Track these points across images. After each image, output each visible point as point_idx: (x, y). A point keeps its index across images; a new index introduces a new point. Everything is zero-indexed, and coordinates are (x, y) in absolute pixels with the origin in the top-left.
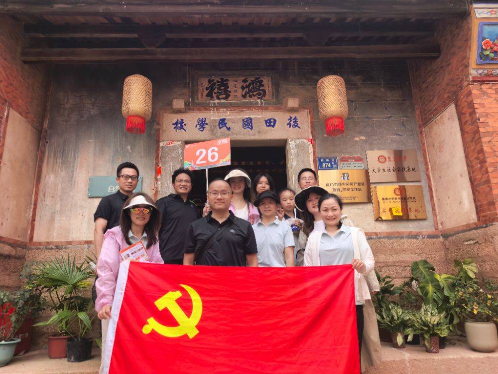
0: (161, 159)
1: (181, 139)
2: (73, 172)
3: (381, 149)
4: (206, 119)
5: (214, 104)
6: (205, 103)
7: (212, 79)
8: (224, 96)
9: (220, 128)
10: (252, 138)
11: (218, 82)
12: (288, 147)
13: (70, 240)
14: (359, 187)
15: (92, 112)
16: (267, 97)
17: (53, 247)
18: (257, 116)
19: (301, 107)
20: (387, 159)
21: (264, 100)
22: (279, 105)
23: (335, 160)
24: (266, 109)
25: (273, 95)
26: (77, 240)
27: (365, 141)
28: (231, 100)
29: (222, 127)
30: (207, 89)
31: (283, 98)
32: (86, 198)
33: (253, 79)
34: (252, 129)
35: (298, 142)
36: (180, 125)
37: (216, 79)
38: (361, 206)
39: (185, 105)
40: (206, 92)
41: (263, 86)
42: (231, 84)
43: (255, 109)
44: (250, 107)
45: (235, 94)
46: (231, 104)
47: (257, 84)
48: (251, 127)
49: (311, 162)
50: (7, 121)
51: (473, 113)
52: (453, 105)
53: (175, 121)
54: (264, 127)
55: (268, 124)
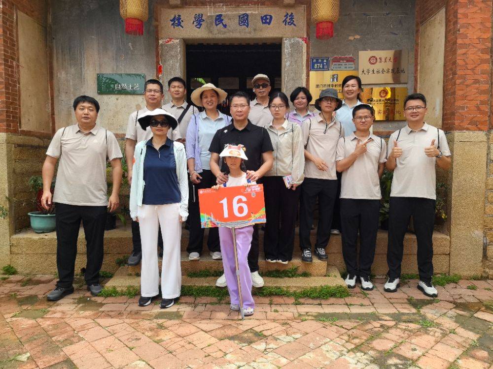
0: (161, 58)
1: (179, 37)
2: (81, 69)
3: (374, 50)
4: (202, 15)
10: (248, 36)
18: (254, 12)
19: (299, 2)
23: (327, 61)
24: (263, 4)
27: (360, 40)
32: (96, 94)
34: (247, 26)
35: (292, 41)
43: (252, 4)
44: (247, 1)
48: (248, 23)
49: (304, 63)
50: (17, 24)
51: (456, 23)
52: (444, 10)
53: (173, 17)
54: (260, 24)
55: (264, 21)
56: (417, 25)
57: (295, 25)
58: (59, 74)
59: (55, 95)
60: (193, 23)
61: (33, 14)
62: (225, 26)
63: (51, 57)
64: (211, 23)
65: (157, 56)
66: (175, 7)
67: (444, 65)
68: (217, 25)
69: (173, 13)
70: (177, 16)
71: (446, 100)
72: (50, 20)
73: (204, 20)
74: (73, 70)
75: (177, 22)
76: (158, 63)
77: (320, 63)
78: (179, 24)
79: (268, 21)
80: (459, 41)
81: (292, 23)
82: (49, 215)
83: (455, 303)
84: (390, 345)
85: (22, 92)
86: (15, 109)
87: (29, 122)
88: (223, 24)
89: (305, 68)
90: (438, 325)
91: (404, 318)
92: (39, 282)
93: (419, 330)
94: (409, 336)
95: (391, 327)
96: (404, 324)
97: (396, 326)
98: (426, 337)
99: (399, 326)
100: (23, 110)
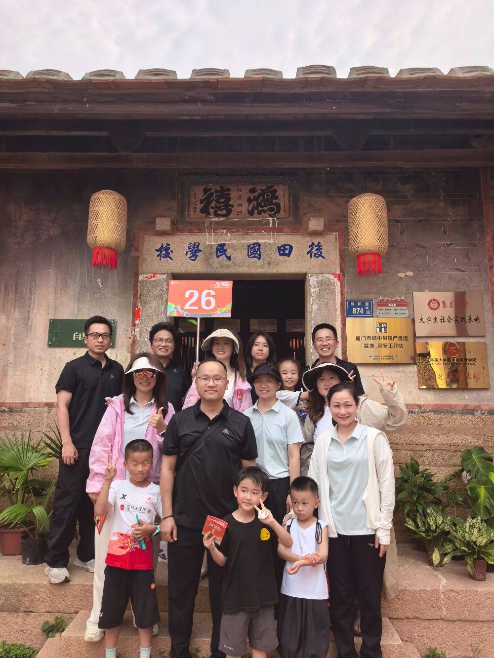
0: (140, 298)
1: (166, 272)
2: (29, 312)
3: (434, 290)
4: (199, 244)
5: (211, 223)
6: (199, 222)
7: (209, 187)
8: (224, 212)
9: (218, 257)
10: (260, 271)
11: (216, 191)
12: (307, 284)
13: (27, 401)
14: (399, 342)
15: (52, 232)
16: (282, 214)
17: (6, 409)
18: (268, 241)
19: (328, 228)
20: (441, 305)
21: (277, 218)
22: (297, 225)
23: (370, 303)
24: (280, 231)
25: (290, 212)
26: (35, 401)
27: (413, 278)
28: (233, 218)
29: (221, 255)
30: (202, 202)
31: (305, 214)
32: (46, 346)
33: (264, 188)
34: (259, 259)
35: (320, 277)
36: (165, 252)
37: (214, 188)
38: (401, 369)
39: (173, 223)
40: (200, 206)
41: (277, 198)
42: (234, 195)
43: (265, 231)
44: (258, 227)
45: (239, 209)
46: (233, 223)
47: (268, 196)
48: (260, 255)
49: (337, 307)
53: (159, 246)
54: (276, 255)
55: (281, 252)
57: (323, 257)
60: (186, 254)
62: (229, 258)
64: (211, 255)
65: (135, 295)
66: (163, 233)
69: (160, 242)
70: (165, 245)
73: (200, 251)
76: (135, 304)
77: (360, 307)
78: (167, 255)
79: (287, 252)
81: (319, 255)
88: (226, 255)
89: (339, 312)
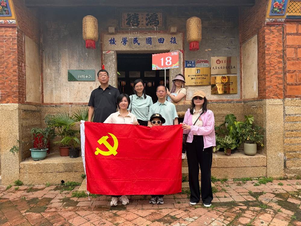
0: (104, 61)
2: (59, 67)
3: (219, 56)
4: (126, 38)
5: (131, 29)
6: (126, 29)
7: (130, 13)
8: (136, 24)
10: (151, 49)
11: (133, 15)
13: (62, 102)
14: (205, 77)
15: (65, 34)
16: (160, 25)
17: (54, 106)
18: (154, 37)
19: (178, 31)
20: (221, 62)
21: (158, 27)
22: (165, 30)
23: (194, 62)
24: (159, 32)
25: (163, 24)
26: (65, 102)
27: (211, 51)
28: (140, 27)
30: (127, 20)
31: (169, 25)
32: (67, 81)
33: (152, 14)
34: (151, 44)
38: (205, 87)
39: (115, 29)
41: (157, 18)
42: (140, 17)
43: (153, 33)
44: (151, 31)
45: (142, 23)
47: (154, 17)
48: (151, 42)
49: (181, 63)
50: (25, 43)
51: (264, 42)
52: (256, 36)
53: (110, 39)
54: (157, 43)
55: (160, 41)
56: (240, 44)
57: (176, 43)
58: (46, 70)
59: (44, 82)
60: (122, 42)
61: (33, 37)
62: (139, 44)
63: (42, 61)
64: (131, 43)
65: (102, 60)
66: (112, 34)
67: (258, 65)
68: (134, 43)
69: (110, 37)
70: (112, 39)
71: (260, 82)
72: (42, 41)
73: (127, 41)
74: (54, 68)
75: (112, 42)
76: (102, 64)
77: (190, 63)
78: (114, 43)
79: (162, 41)
80: (266, 52)
81: (175, 43)
82: (42, 150)
83: (274, 194)
84: (249, 220)
85: (27, 80)
86: (23, 90)
87: (30, 98)
88: (138, 43)
89: (182, 66)
90: (271, 207)
91: (251, 204)
92: (37, 190)
93: (261, 211)
94: (257, 215)
95: (246, 210)
96: (252, 208)
97: (248, 209)
98: (266, 214)
99: (249, 209)
100: (27, 90)
